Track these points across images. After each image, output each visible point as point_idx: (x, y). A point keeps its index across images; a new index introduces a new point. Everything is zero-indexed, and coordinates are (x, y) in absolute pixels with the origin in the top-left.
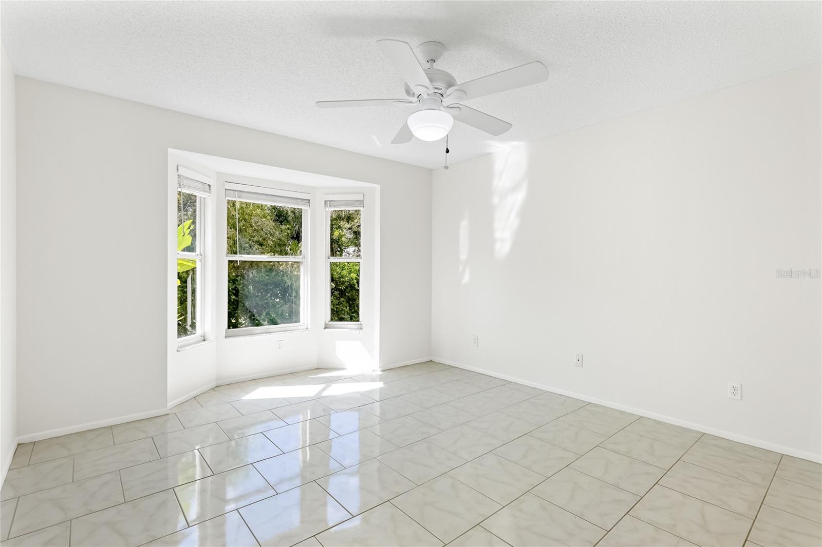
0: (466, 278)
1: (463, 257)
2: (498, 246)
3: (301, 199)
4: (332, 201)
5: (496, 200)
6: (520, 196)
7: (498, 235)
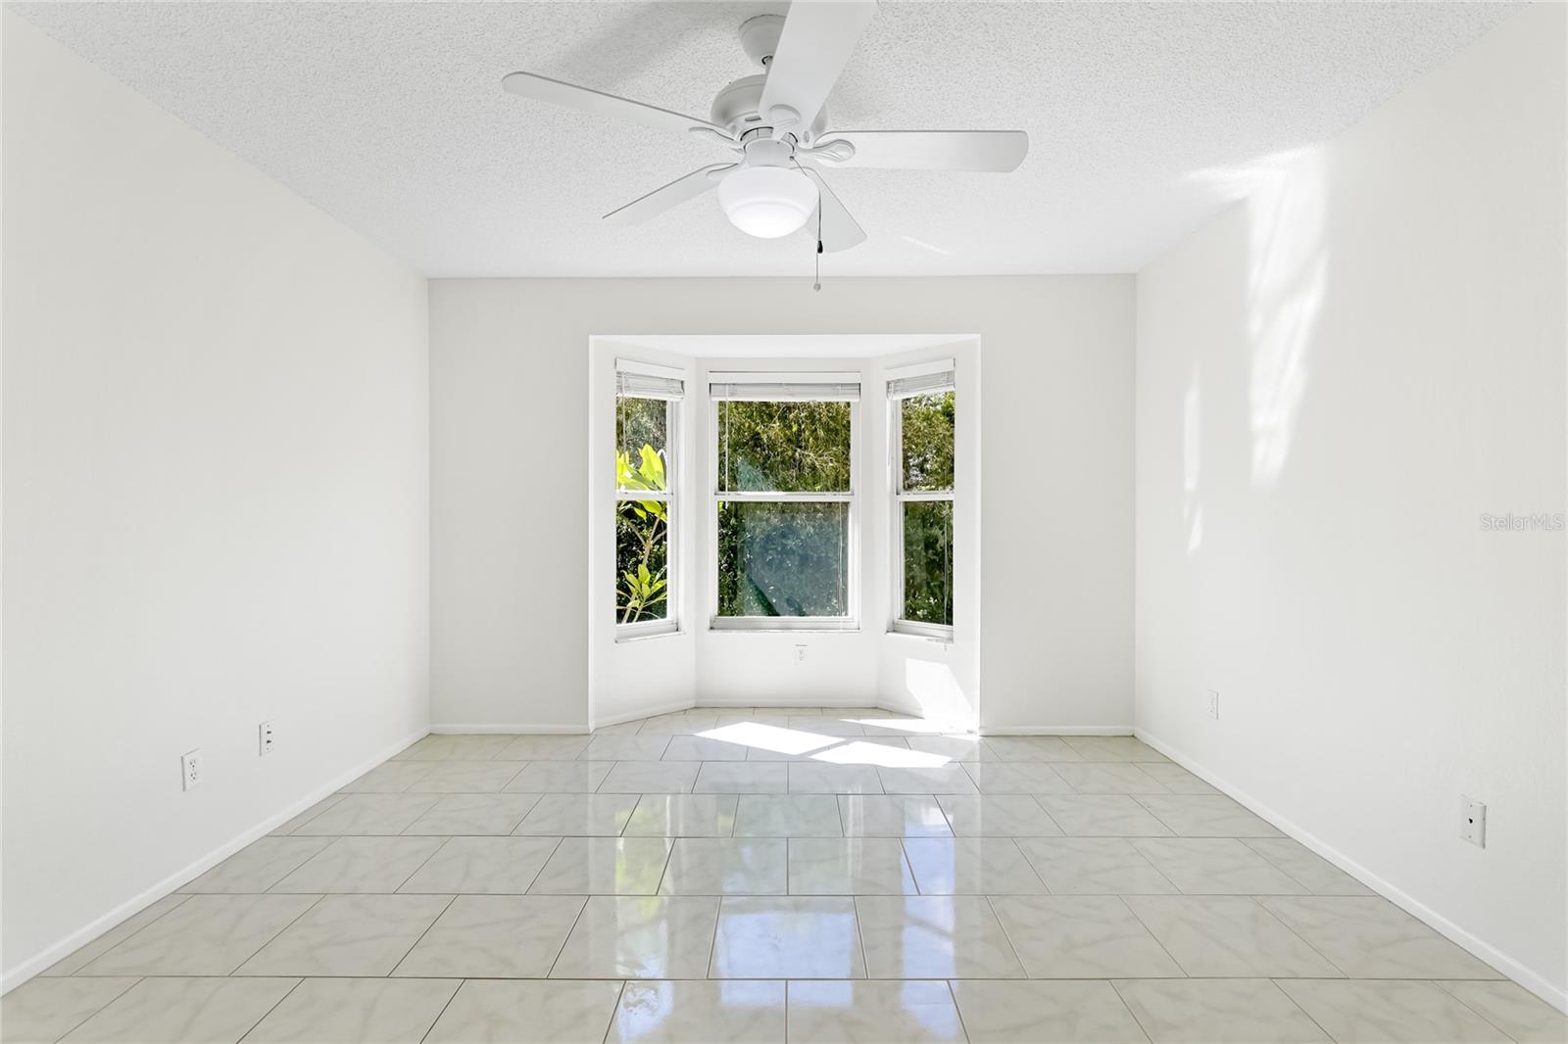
0: (1196, 540)
1: (1190, 484)
2: (1260, 450)
3: (842, 385)
4: (899, 380)
5: (1255, 325)
6: (1309, 304)
7: (1259, 421)
